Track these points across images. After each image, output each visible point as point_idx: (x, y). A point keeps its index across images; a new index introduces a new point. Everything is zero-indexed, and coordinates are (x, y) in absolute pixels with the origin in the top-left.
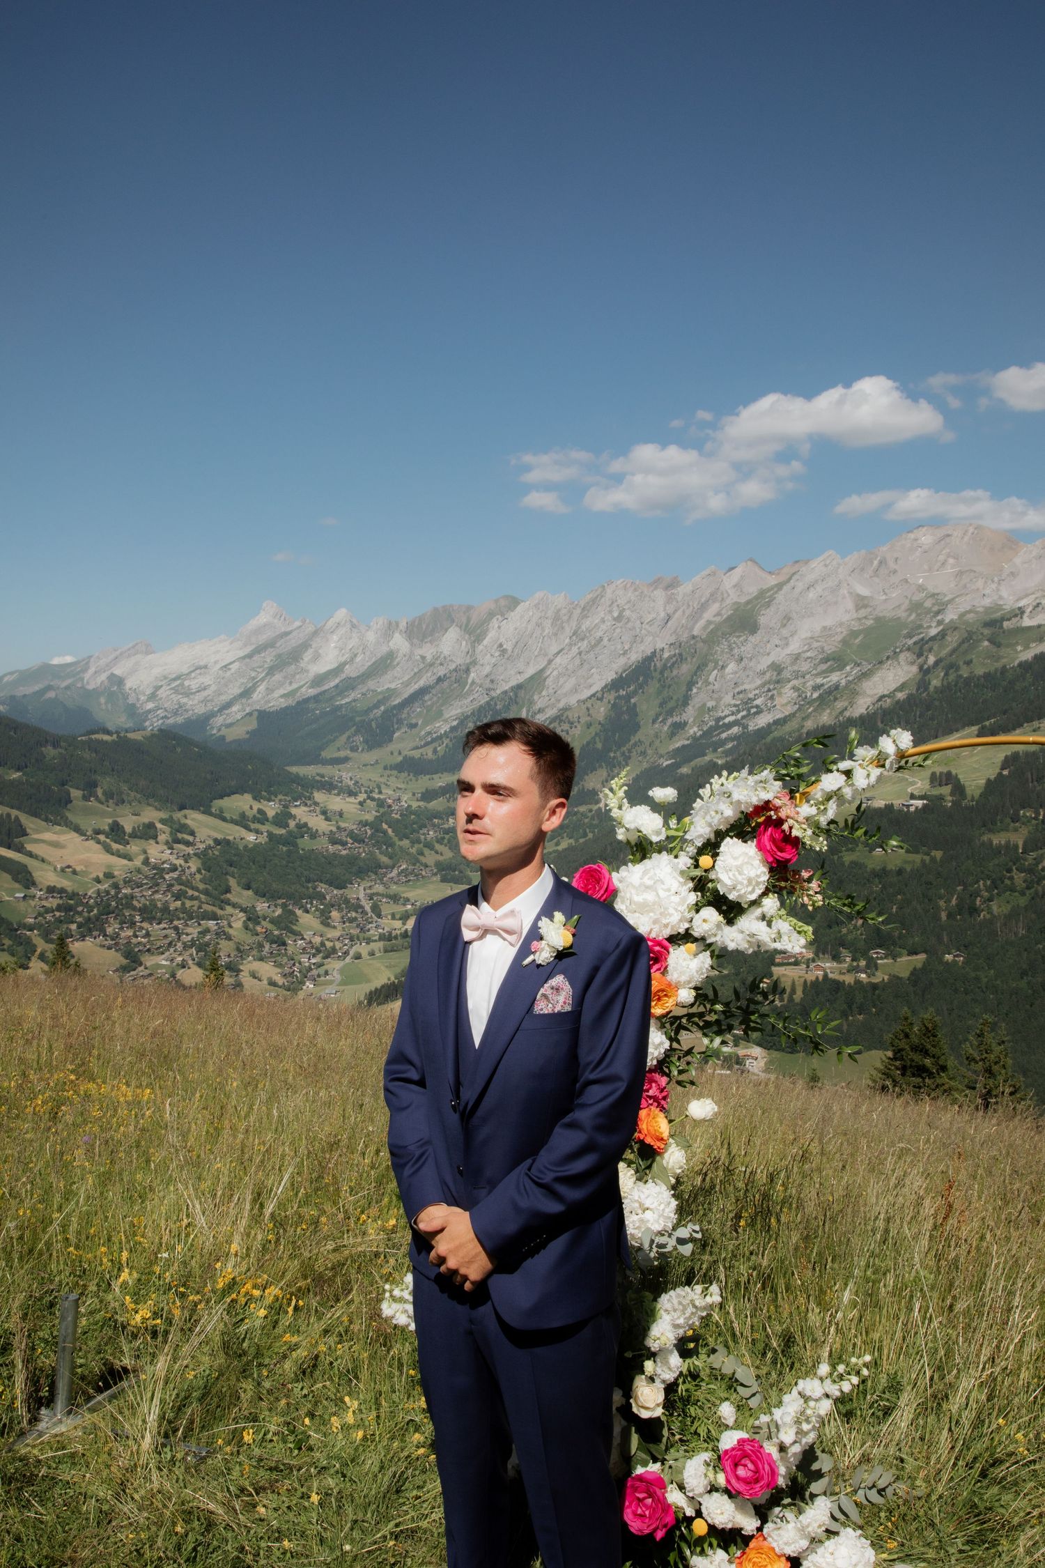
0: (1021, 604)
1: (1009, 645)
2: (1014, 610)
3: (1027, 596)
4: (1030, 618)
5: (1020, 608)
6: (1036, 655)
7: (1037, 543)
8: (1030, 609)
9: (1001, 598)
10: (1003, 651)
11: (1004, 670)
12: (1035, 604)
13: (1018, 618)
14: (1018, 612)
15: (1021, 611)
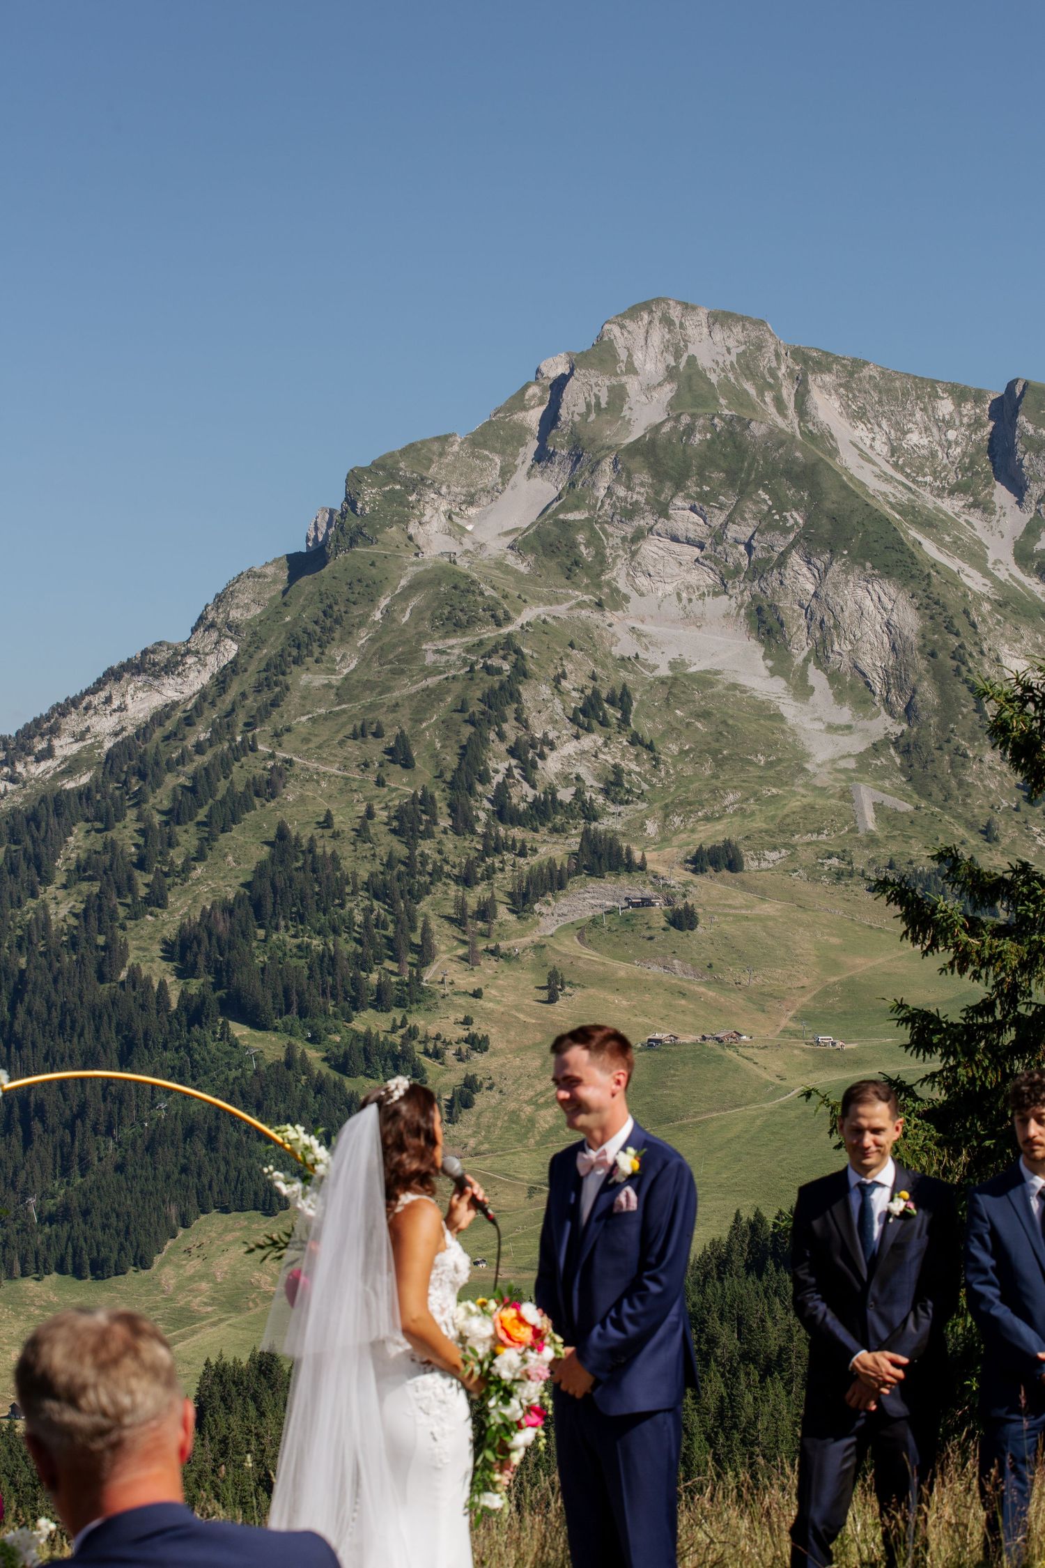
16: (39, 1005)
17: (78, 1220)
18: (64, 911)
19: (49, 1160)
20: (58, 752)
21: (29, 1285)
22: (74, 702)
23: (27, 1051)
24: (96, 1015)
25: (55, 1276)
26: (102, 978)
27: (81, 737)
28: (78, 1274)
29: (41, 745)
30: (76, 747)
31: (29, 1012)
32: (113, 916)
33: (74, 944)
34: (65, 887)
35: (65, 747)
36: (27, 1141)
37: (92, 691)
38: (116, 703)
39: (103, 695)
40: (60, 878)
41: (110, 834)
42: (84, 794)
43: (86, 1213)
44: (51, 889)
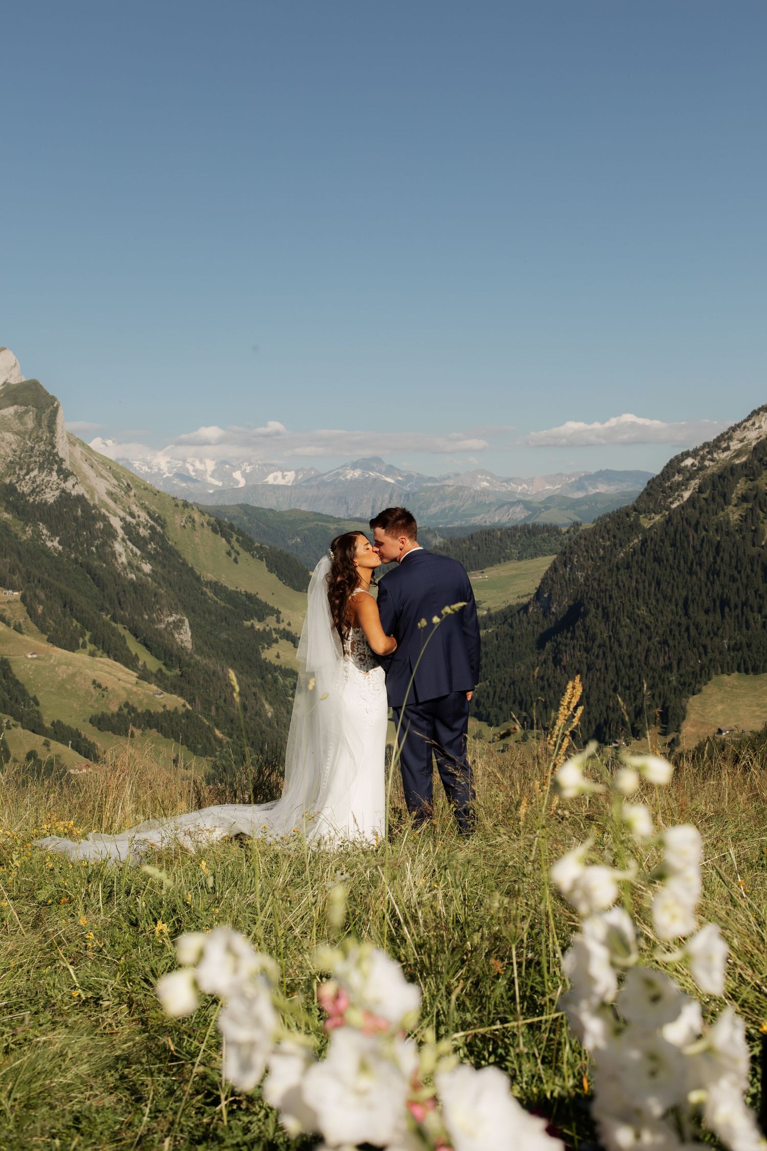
16: (726, 557)
17: (745, 649)
18: (736, 516)
19: (733, 624)
20: (732, 448)
21: (725, 677)
22: (739, 426)
23: (722, 577)
24: (752, 560)
25: (736, 673)
26: (754, 545)
27: (741, 441)
28: (747, 672)
29: (724, 445)
30: (740, 445)
31: (722, 559)
32: (758, 518)
33: (740, 530)
34: (736, 506)
35: (735, 445)
36: (723, 616)
37: (747, 420)
38: (757, 425)
39: (751, 422)
40: (734, 501)
41: (756, 483)
42: (744, 465)
43: (749, 646)
44: (731, 507)
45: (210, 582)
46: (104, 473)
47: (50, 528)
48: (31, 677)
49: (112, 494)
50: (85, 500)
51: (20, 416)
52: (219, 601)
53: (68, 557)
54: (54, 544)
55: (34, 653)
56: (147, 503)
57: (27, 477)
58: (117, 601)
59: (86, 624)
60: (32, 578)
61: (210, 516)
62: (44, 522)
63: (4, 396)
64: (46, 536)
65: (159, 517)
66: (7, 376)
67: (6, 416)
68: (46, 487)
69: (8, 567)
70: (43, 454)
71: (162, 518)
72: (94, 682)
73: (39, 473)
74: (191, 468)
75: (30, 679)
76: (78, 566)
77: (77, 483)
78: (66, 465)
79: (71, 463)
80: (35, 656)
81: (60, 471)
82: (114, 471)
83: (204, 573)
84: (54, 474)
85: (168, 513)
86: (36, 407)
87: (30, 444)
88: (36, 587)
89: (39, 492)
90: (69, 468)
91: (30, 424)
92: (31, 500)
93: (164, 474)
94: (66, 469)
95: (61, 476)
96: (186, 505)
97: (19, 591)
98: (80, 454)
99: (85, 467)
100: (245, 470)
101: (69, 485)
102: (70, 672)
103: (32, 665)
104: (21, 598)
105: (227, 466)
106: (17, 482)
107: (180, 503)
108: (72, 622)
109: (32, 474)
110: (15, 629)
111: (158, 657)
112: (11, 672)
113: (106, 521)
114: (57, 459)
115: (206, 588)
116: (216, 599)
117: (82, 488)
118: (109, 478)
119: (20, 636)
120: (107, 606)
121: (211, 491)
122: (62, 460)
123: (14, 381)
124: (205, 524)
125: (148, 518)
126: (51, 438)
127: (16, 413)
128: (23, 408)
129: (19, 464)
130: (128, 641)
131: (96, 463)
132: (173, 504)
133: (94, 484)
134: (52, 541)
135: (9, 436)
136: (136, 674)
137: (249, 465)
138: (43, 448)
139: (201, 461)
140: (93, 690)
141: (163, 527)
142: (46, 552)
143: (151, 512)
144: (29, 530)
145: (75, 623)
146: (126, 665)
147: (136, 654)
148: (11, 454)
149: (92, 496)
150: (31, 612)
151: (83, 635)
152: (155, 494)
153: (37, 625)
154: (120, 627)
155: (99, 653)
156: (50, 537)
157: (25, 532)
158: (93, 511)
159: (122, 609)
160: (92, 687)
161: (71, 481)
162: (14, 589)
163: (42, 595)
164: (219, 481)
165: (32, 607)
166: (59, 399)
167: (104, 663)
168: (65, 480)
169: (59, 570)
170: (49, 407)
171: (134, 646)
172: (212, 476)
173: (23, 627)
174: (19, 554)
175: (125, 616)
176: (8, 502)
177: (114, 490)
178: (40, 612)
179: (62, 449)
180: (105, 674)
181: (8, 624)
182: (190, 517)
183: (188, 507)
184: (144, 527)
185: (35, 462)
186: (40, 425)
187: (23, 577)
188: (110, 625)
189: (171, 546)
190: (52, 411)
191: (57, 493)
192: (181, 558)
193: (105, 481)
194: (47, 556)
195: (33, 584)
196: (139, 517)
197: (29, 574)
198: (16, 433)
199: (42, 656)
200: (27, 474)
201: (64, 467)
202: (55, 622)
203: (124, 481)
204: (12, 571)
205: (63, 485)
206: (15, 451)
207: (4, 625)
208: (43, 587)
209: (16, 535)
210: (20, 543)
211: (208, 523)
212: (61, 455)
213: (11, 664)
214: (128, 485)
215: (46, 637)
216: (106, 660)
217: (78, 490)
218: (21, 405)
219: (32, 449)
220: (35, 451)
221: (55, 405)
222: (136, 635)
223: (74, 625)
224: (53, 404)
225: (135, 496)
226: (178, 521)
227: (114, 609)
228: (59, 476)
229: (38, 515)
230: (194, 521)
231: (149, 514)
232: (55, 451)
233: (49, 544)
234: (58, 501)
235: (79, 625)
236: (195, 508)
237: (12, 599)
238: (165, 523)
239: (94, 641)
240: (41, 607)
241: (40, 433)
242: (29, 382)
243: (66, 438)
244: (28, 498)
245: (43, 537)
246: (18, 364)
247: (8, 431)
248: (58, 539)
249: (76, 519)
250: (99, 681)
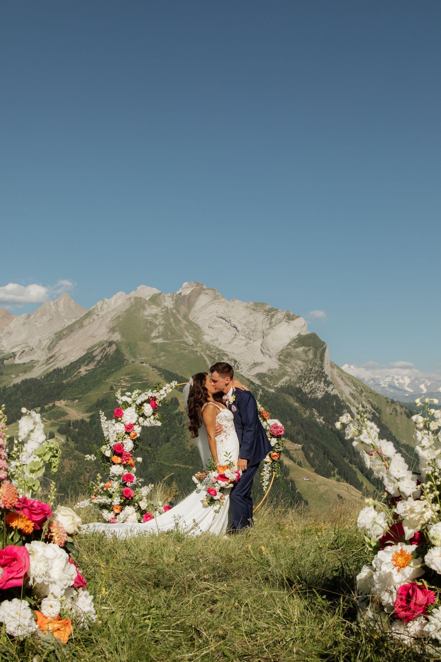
0: (14, 350)
1: (7, 374)
2: (10, 354)
3: (17, 346)
4: (19, 359)
5: (13, 353)
6: (23, 381)
7: (23, 315)
8: (19, 353)
9: (2, 346)
10: (4, 378)
11: (5, 389)
12: (22, 351)
13: (12, 359)
14: (12, 355)
15: (14, 355)
45: (405, 445)
46: (349, 383)
47: (319, 412)
48: (306, 490)
49: (352, 395)
50: (338, 397)
51: (306, 352)
52: (409, 456)
53: (328, 427)
54: (320, 420)
55: (307, 478)
56: (371, 400)
57: (308, 384)
58: (352, 452)
59: (335, 464)
60: (308, 437)
61: (406, 408)
62: (316, 409)
63: (298, 342)
64: (317, 416)
65: (378, 408)
66: (300, 331)
67: (298, 352)
68: (318, 390)
69: (296, 431)
70: (317, 372)
71: (379, 409)
72: (338, 495)
73: (314, 382)
74: (396, 382)
75: (305, 491)
76: (333, 432)
77: (334, 388)
78: (329, 378)
79: (332, 378)
80: (308, 479)
81: (325, 382)
82: (354, 382)
83: (401, 439)
84: (322, 383)
85: (383, 406)
86: (314, 347)
87: (310, 367)
88: (310, 443)
89: (314, 392)
90: (330, 380)
91: (311, 356)
92: (310, 397)
93: (382, 384)
94: (329, 380)
95: (326, 384)
96: (393, 402)
97: (301, 444)
98: (336, 373)
99: (339, 380)
100: (427, 384)
101: (329, 389)
102: (326, 489)
103: (306, 484)
104: (302, 448)
105: (417, 382)
106: (303, 387)
107: (390, 401)
108: (328, 462)
109: (311, 383)
110: (298, 464)
111: (373, 484)
112: (295, 487)
113: (348, 409)
114: (324, 375)
115: (402, 448)
116: (407, 454)
117: (337, 391)
118: (351, 386)
119: (300, 468)
120: (347, 455)
121: (407, 395)
122: (327, 376)
123: (303, 334)
124: (403, 413)
125: (371, 408)
126: (322, 364)
127: (304, 350)
128: (308, 348)
129: (304, 377)
130: (358, 475)
131: (344, 378)
132: (386, 401)
133: (343, 389)
134: (319, 419)
135: (300, 363)
136: (361, 493)
137: (429, 381)
138: (317, 369)
139: (402, 378)
140: (338, 500)
141: (379, 414)
142: (316, 424)
143: (373, 405)
144: (308, 412)
145: (330, 463)
146: (356, 487)
147: (362, 482)
148: (300, 372)
149: (342, 395)
150: (307, 456)
151: (333, 470)
152: (376, 396)
153: (310, 463)
154: (353, 467)
155: (342, 480)
156: (318, 416)
157: (305, 413)
158: (342, 404)
159: (355, 457)
160: (338, 498)
161: (331, 387)
162: (299, 443)
163: (313, 448)
164: (412, 389)
165: (307, 453)
166: (326, 343)
167: (344, 486)
168: (328, 386)
169: (322, 434)
170: (321, 347)
171: (360, 477)
172: (408, 387)
173: (302, 463)
174: (302, 425)
175: (357, 460)
176: (297, 397)
177: (354, 393)
178: (311, 456)
179: (327, 370)
180: (345, 491)
181: (295, 462)
182: (395, 409)
183: (394, 403)
184: (369, 413)
185: (313, 376)
186: (316, 357)
187: (303, 437)
188: (348, 465)
189: (383, 424)
190: (322, 350)
191: (323, 393)
192: (388, 431)
193: (349, 388)
194: (317, 427)
195: (309, 442)
196: (366, 407)
197: (306, 436)
198: (303, 361)
199: (311, 479)
200: (308, 382)
201: (328, 379)
202: (319, 462)
203: (359, 388)
204: (298, 433)
205: (326, 389)
206: (302, 371)
207: (293, 462)
208: (314, 443)
209: (301, 415)
210: (303, 419)
211: (405, 412)
212: (326, 373)
213: (296, 483)
214: (362, 390)
215: (314, 469)
216: (345, 484)
217: (335, 392)
218: (307, 346)
219: (311, 369)
220: (313, 371)
221: (324, 347)
222: (362, 472)
223: (329, 464)
224: (323, 346)
225: (365, 396)
226: (388, 411)
227: (351, 456)
228: (324, 384)
229: (313, 405)
230: (397, 411)
231: (372, 406)
232: (323, 371)
233: (318, 420)
234: (323, 397)
235: (332, 464)
236: (398, 404)
237: (297, 448)
238: (381, 411)
239: (339, 473)
240: (312, 453)
241: (316, 361)
242: (311, 334)
243: (329, 364)
244: (308, 395)
245: (315, 416)
246: (306, 325)
247: (299, 360)
248: (322, 417)
249: (332, 407)
250: (341, 495)
